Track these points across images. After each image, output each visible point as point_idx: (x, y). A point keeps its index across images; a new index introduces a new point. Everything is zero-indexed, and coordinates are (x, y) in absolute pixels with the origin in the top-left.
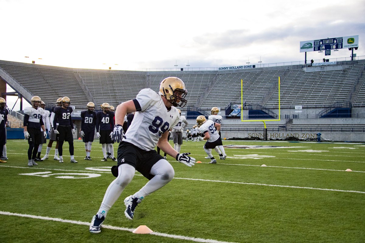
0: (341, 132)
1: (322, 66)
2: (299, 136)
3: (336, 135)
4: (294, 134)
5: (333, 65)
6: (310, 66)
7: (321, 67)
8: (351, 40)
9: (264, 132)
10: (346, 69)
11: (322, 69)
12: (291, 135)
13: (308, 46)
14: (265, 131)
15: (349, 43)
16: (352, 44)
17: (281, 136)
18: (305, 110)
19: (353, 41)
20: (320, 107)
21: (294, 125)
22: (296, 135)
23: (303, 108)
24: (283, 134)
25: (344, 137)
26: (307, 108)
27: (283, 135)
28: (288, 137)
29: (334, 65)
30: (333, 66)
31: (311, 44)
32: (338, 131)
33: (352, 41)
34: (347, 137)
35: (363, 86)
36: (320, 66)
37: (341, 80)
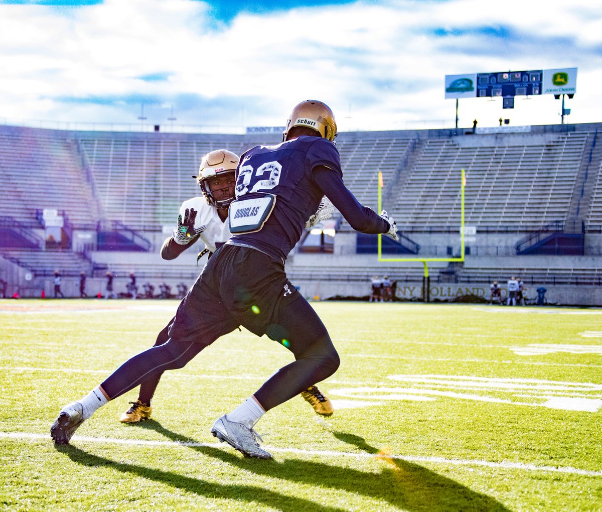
0: (575, 286)
1: (498, 135)
2: (484, 292)
3: (565, 292)
4: (473, 289)
5: (523, 134)
6: (471, 132)
7: (496, 138)
8: (561, 78)
9: (424, 284)
10: (552, 144)
11: (499, 140)
12: (467, 290)
13: (462, 86)
14: (426, 282)
15: (555, 83)
16: (564, 87)
17: (443, 293)
18: (483, 236)
19: (566, 80)
20: (515, 232)
21: (467, 269)
22: (478, 291)
23: (478, 232)
24: (449, 289)
25: (581, 296)
26: (488, 232)
27: (449, 292)
28: (459, 295)
29: (526, 133)
30: (523, 136)
31: (470, 82)
32: (566, 283)
33: (563, 80)
34: (587, 296)
35: (599, 185)
36: (493, 134)
37: (548, 169)
